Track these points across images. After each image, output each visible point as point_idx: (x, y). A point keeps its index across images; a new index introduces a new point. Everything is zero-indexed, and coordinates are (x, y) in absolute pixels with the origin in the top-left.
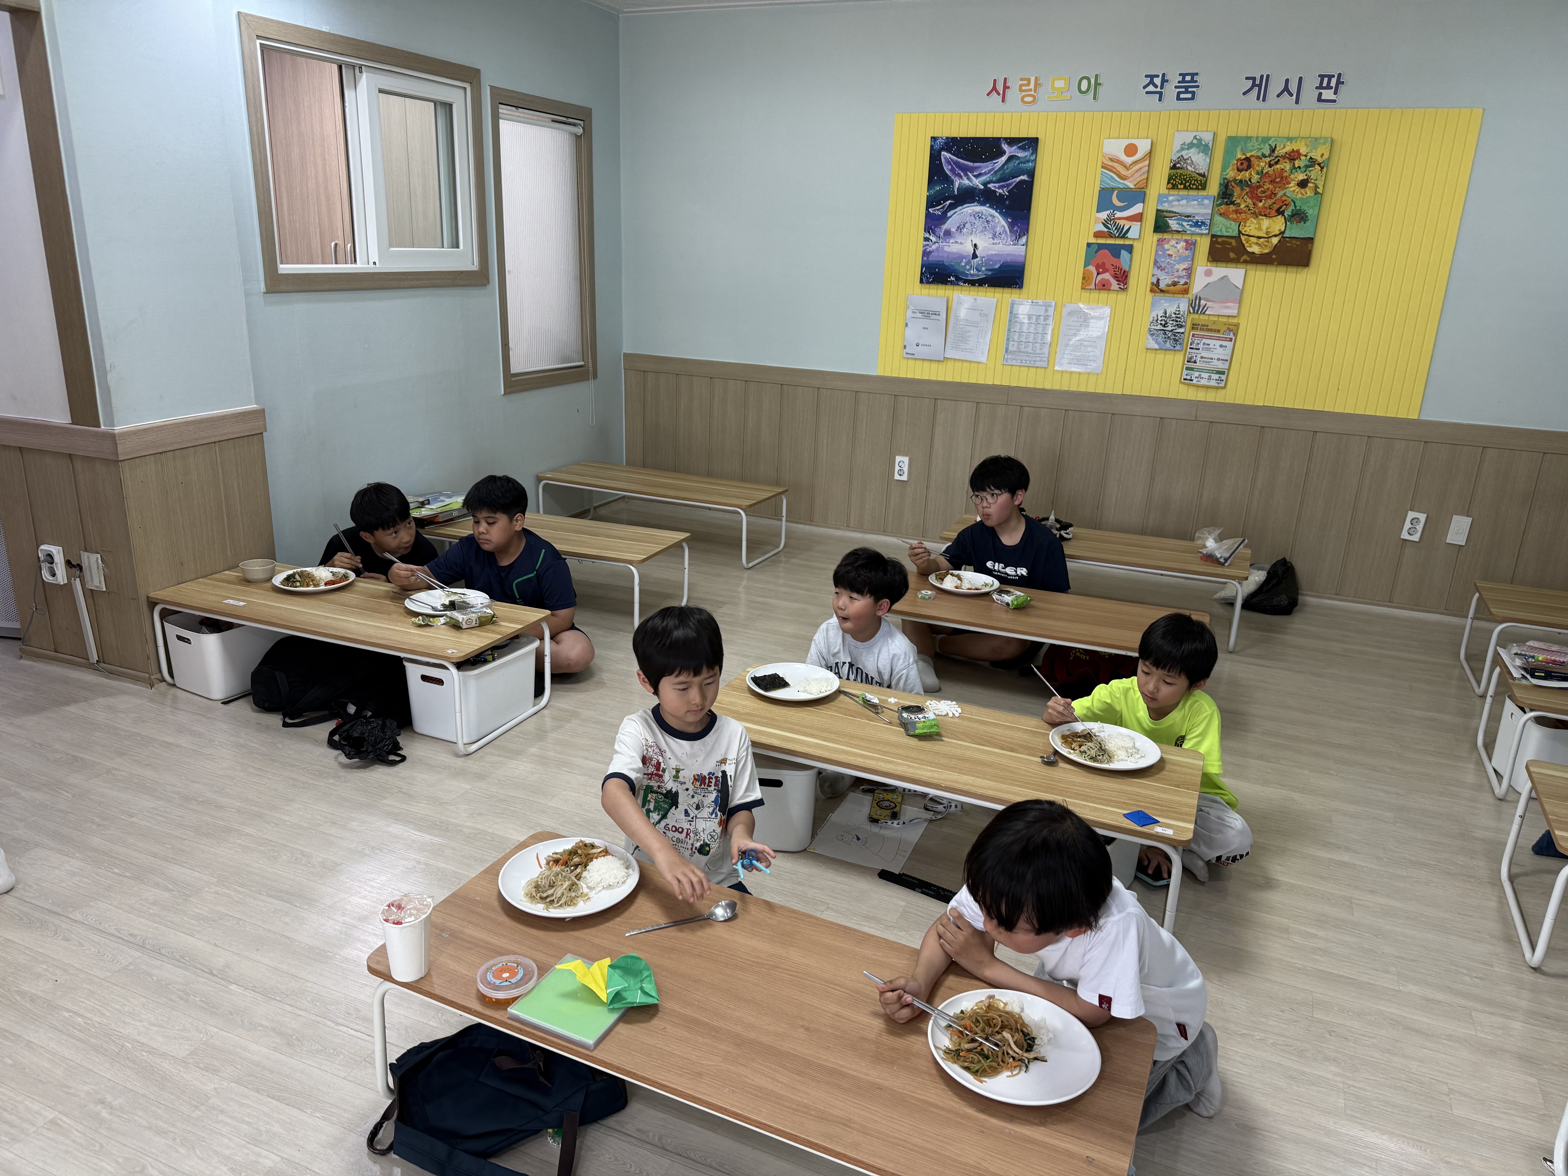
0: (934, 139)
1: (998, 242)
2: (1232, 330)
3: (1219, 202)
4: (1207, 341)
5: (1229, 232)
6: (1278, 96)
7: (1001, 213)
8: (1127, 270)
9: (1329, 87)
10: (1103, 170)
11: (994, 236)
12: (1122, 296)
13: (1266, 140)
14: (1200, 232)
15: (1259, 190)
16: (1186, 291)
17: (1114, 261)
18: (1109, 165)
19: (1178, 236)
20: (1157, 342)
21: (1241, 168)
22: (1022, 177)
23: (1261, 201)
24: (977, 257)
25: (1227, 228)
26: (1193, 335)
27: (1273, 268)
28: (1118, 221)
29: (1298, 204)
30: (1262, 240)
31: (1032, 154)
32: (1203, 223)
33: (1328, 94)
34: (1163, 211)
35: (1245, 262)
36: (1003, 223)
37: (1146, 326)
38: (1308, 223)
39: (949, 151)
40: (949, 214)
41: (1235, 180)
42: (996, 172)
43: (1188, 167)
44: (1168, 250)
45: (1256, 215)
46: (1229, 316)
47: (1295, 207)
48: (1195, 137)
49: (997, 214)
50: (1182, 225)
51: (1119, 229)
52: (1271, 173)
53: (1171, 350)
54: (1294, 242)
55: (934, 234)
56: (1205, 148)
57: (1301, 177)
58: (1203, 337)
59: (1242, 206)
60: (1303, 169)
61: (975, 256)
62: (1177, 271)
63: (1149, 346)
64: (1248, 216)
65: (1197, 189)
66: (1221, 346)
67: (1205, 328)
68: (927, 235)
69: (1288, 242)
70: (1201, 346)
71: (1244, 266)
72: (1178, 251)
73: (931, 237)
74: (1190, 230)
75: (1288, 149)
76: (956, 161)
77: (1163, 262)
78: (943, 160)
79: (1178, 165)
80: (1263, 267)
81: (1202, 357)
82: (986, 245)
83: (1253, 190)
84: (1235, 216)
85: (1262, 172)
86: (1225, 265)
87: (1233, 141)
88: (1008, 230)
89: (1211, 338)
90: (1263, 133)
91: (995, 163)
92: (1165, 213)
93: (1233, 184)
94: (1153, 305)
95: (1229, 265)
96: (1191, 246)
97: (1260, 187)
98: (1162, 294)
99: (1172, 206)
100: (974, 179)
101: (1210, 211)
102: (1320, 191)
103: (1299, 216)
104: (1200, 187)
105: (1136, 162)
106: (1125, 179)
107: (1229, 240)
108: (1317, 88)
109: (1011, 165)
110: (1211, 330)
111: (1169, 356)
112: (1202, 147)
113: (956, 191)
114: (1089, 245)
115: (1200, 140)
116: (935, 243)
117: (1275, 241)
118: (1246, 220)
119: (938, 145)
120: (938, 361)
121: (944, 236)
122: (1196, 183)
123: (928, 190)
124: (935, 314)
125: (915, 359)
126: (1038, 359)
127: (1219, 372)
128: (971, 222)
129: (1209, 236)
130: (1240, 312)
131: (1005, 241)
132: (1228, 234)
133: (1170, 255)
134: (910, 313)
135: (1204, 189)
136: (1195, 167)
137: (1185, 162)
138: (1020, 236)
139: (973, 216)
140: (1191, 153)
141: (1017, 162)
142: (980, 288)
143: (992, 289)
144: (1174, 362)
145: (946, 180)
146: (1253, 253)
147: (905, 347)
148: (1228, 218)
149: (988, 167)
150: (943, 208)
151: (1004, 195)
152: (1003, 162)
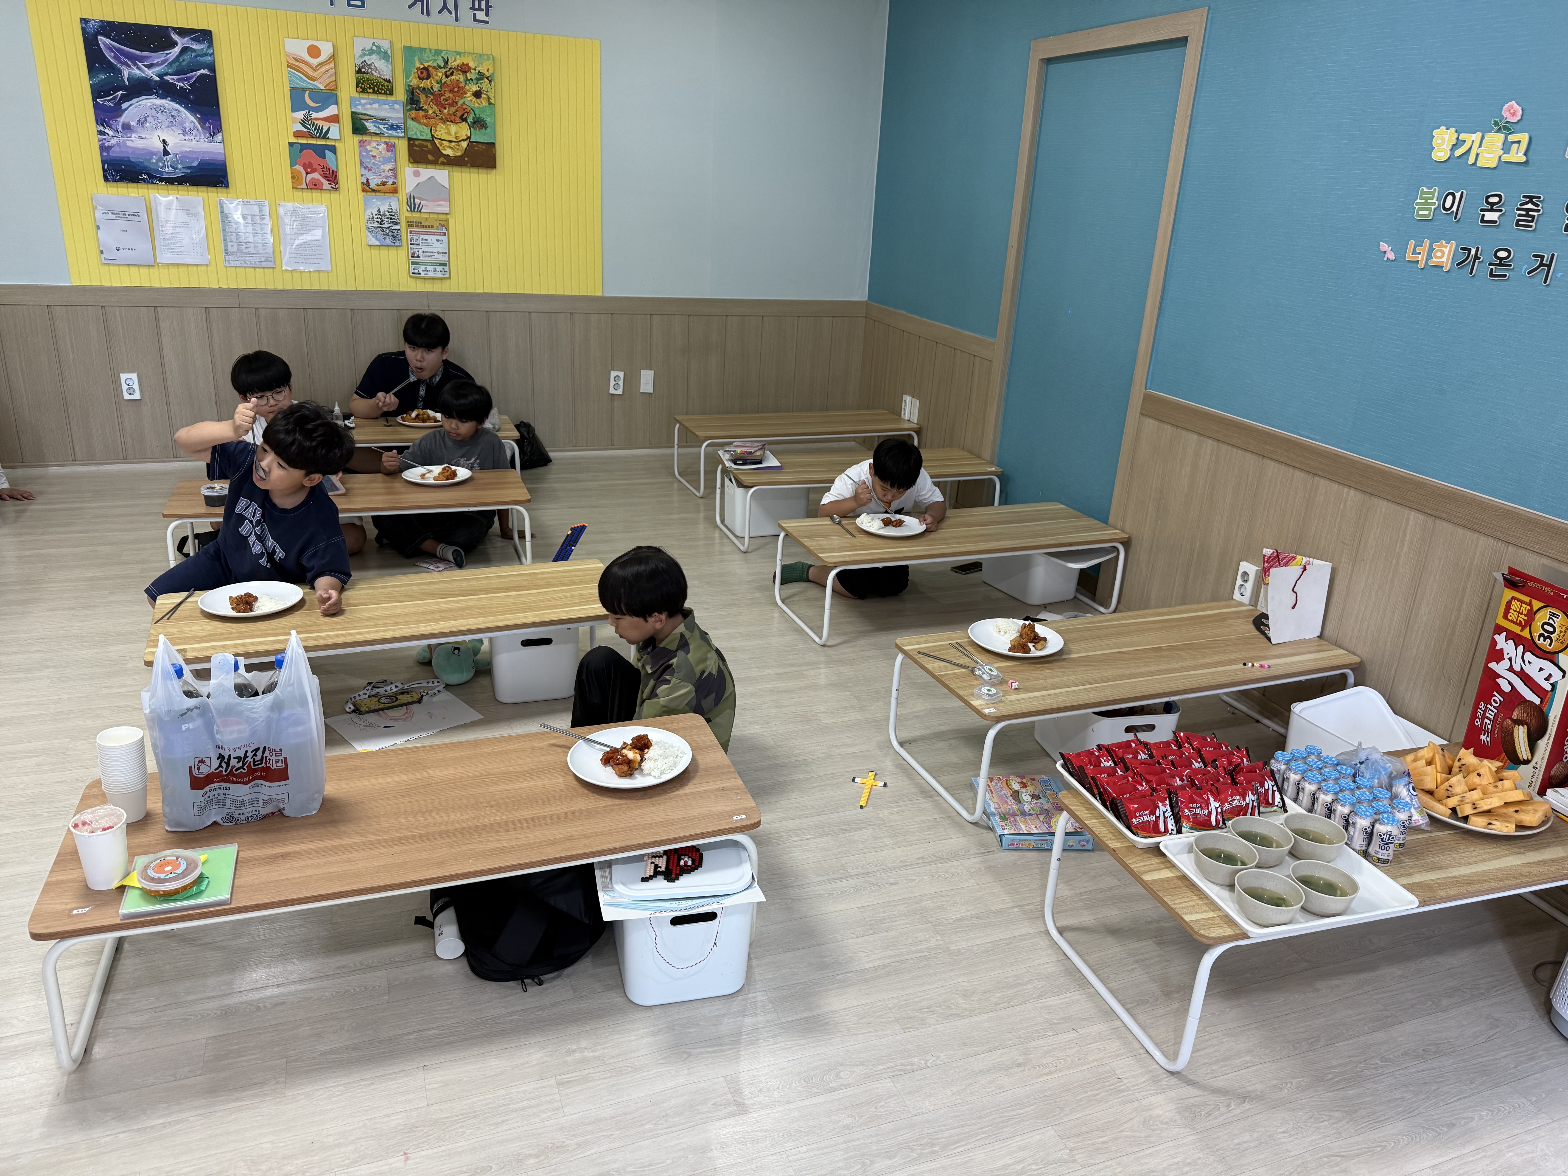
0: (84, 21)
1: (190, 138)
2: (444, 226)
3: (409, 107)
4: (425, 237)
5: (423, 135)
6: (440, 12)
7: (186, 108)
8: (335, 170)
9: (480, 9)
10: (289, 69)
11: (184, 132)
12: (334, 195)
13: (438, 52)
15: (442, 98)
16: (395, 191)
17: (320, 161)
18: (294, 65)
19: (378, 139)
20: (377, 239)
21: (421, 76)
22: (202, 71)
23: (445, 109)
24: (169, 154)
26: (411, 232)
27: (467, 169)
28: (316, 122)
29: (477, 112)
30: (453, 144)
31: (209, 47)
32: (398, 127)
33: (481, 15)
34: (358, 114)
35: (443, 164)
36: (192, 118)
37: (364, 224)
38: (488, 130)
39: (108, 37)
40: (124, 106)
41: (419, 88)
42: (171, 64)
43: (373, 72)
44: (371, 151)
45: (444, 121)
46: (438, 213)
47: (475, 115)
48: (374, 44)
49: (182, 109)
50: (379, 128)
51: (319, 129)
52: (449, 83)
53: (392, 246)
54: (480, 146)
55: (110, 127)
56: (386, 56)
57: (475, 88)
58: (420, 233)
59: (430, 112)
60: (475, 82)
61: (166, 153)
62: (384, 172)
63: (371, 243)
64: (438, 122)
65: (385, 94)
66: (437, 240)
67: (420, 224)
68: (102, 128)
69: (475, 146)
70: (420, 242)
71: (442, 167)
72: (381, 152)
73: (107, 131)
75: (459, 62)
76: (119, 48)
77: (369, 162)
78: (102, 46)
79: (363, 70)
80: (459, 169)
81: (424, 252)
82: (177, 141)
83: (437, 98)
84: (425, 121)
85: (441, 81)
86: (425, 166)
87: (410, 52)
88: (199, 126)
89: (427, 233)
90: (434, 46)
91: (168, 54)
93: (418, 91)
94: (365, 204)
95: (429, 166)
96: (391, 147)
97: (441, 95)
98: (374, 194)
99: (366, 109)
100: (146, 69)
101: (402, 116)
102: (492, 101)
103: (479, 124)
104: (388, 92)
105: (321, 64)
106: (314, 81)
107: (425, 143)
108: (471, 9)
109: (187, 57)
110: (425, 227)
111: (392, 252)
112: (382, 54)
113: (126, 81)
114: (291, 144)
115: (379, 47)
116: (113, 137)
117: (464, 144)
118: (436, 125)
119: (91, 29)
120: (149, 266)
121: (123, 129)
122: (383, 88)
123: (90, 78)
124: (134, 215)
125: (118, 265)
126: (263, 259)
127: (441, 264)
128: (153, 116)
129: (406, 138)
130: (448, 209)
131: (198, 138)
132: (422, 138)
133: (373, 156)
134: (99, 214)
135: (392, 94)
136: (379, 72)
137: (369, 68)
138: (214, 133)
139: (154, 110)
140: (374, 59)
141: (193, 54)
142: (180, 187)
143: (195, 188)
144: (398, 258)
145: (111, 67)
146: (448, 155)
147: (102, 252)
148: (419, 123)
149: (160, 57)
150: (114, 99)
151: (186, 89)
152: (177, 53)
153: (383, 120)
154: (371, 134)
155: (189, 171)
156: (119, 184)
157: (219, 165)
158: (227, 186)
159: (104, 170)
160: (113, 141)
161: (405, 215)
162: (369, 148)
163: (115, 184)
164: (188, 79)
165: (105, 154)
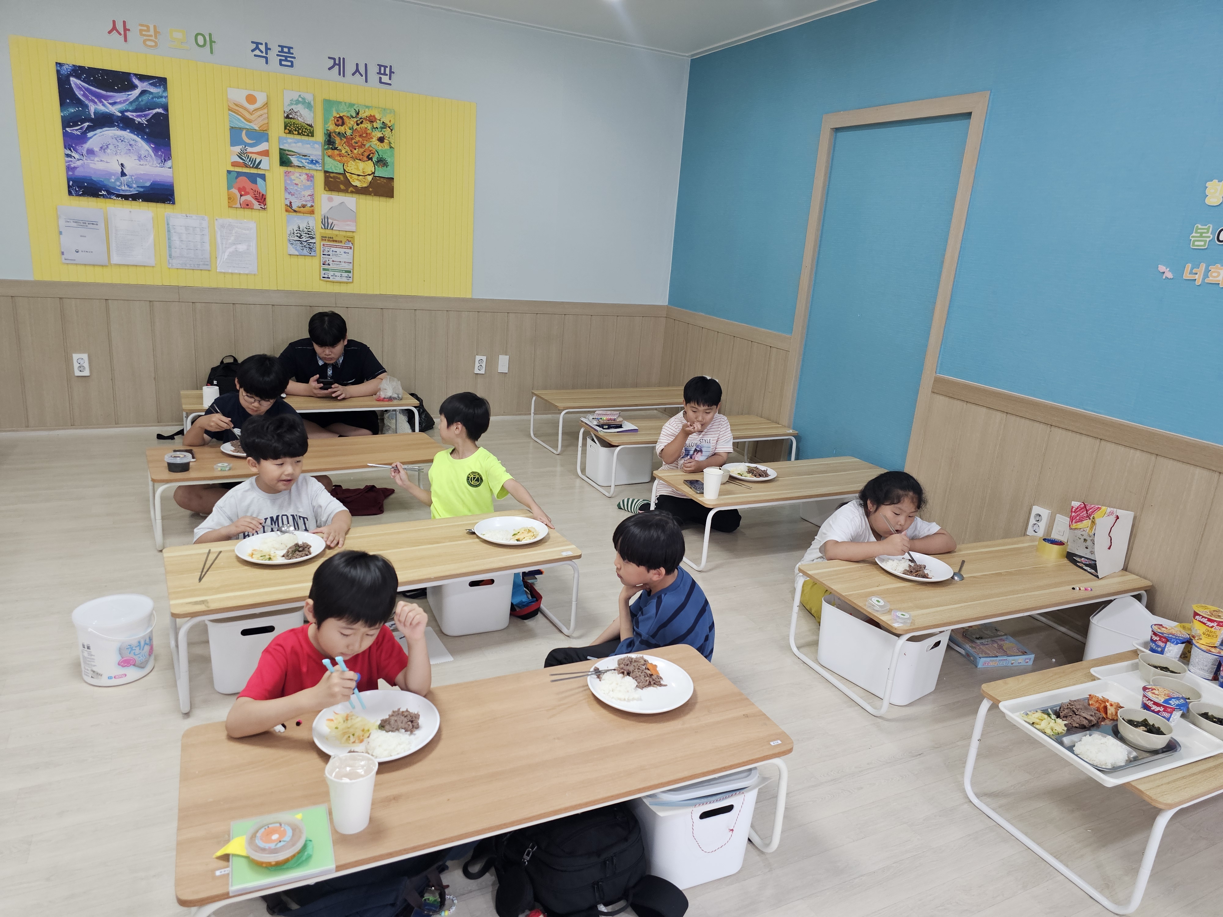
0: (59, 65)
1: (145, 163)
2: (350, 241)
3: (326, 147)
4: (335, 249)
5: (337, 169)
6: (353, 74)
7: (142, 138)
8: (264, 193)
9: (385, 74)
10: (230, 112)
11: (140, 158)
12: (263, 213)
13: (351, 105)
14: (316, 168)
15: (353, 141)
16: (312, 212)
17: (253, 186)
18: (234, 109)
19: (299, 170)
20: (296, 250)
21: (337, 123)
22: (157, 110)
23: (355, 149)
24: (125, 175)
25: (335, 167)
26: (324, 245)
27: (371, 197)
28: (250, 155)
29: (380, 153)
30: (361, 177)
31: (164, 91)
32: (317, 162)
33: (385, 79)
34: (285, 150)
35: (352, 192)
36: (147, 147)
37: (287, 237)
38: (389, 168)
40: (90, 135)
41: (335, 132)
42: (131, 103)
43: (299, 118)
44: (294, 180)
45: (354, 159)
46: (346, 231)
47: (379, 155)
48: (300, 96)
49: (138, 139)
50: (301, 162)
51: (253, 161)
52: (359, 130)
53: (309, 256)
54: (382, 180)
55: (76, 151)
56: (309, 106)
57: (379, 135)
58: (331, 246)
59: (343, 152)
60: (380, 130)
61: (123, 174)
62: (304, 197)
63: (291, 253)
64: (349, 159)
65: (308, 135)
66: (345, 253)
67: (330, 239)
68: (69, 152)
69: (378, 180)
70: (330, 253)
71: (350, 195)
72: (302, 181)
73: (74, 154)
74: (308, 166)
75: (367, 114)
76: (88, 88)
77: (292, 188)
78: (73, 85)
79: (290, 116)
80: (364, 197)
81: (333, 261)
83: (349, 140)
84: (339, 158)
85: (353, 128)
86: (336, 193)
87: (328, 104)
88: (153, 154)
89: (336, 247)
90: (348, 100)
91: (129, 95)
92: (287, 152)
93: (334, 134)
94: (288, 221)
95: (340, 194)
96: (310, 178)
97: (352, 139)
98: (295, 214)
99: (292, 147)
100: (110, 106)
101: (320, 153)
102: (392, 146)
103: (382, 162)
104: (310, 135)
105: (257, 110)
106: (251, 122)
107: (338, 176)
108: (377, 73)
109: (145, 98)
110: (336, 241)
111: (308, 260)
112: (307, 105)
113: (92, 115)
114: (229, 172)
115: (304, 99)
116: (78, 160)
117: (370, 178)
118: (348, 162)
119: (65, 71)
120: (102, 266)
121: (87, 154)
122: (306, 131)
123: (61, 111)
124: (93, 224)
125: (76, 264)
126: (201, 263)
127: (346, 272)
128: (113, 145)
129: (323, 172)
130: (355, 228)
131: (151, 164)
132: (335, 171)
133: (296, 184)
134: (62, 222)
135: (313, 136)
136: (303, 119)
137: (296, 115)
138: (165, 160)
139: (114, 139)
140: (299, 108)
141: (151, 96)
142: (134, 202)
143: (145, 204)
144: (312, 265)
145: (79, 103)
146: (356, 186)
147: (63, 253)
148: (335, 159)
149: (123, 97)
150: (81, 129)
151: (143, 124)
152: (138, 95)
153: (305, 156)
154: (294, 166)
155: (142, 190)
156: (82, 198)
157: (168, 185)
158: (174, 203)
159: (69, 187)
160: (79, 163)
161: (319, 231)
162: (293, 177)
163: (77, 198)
164: (145, 116)
165: (70, 173)
